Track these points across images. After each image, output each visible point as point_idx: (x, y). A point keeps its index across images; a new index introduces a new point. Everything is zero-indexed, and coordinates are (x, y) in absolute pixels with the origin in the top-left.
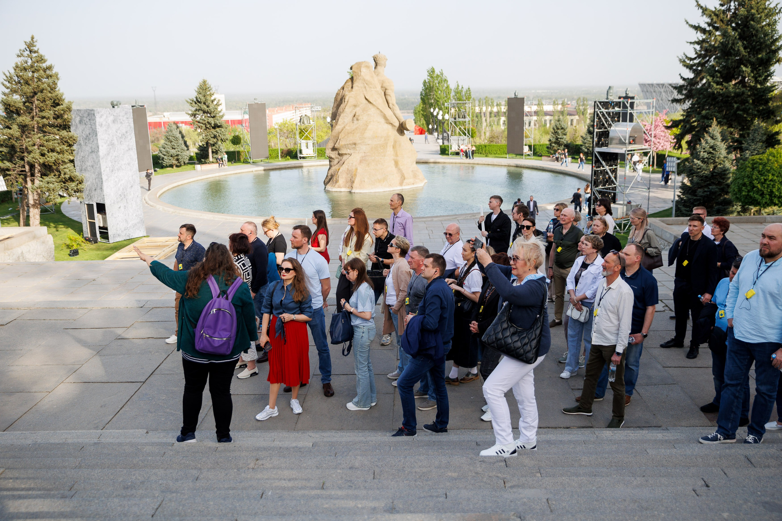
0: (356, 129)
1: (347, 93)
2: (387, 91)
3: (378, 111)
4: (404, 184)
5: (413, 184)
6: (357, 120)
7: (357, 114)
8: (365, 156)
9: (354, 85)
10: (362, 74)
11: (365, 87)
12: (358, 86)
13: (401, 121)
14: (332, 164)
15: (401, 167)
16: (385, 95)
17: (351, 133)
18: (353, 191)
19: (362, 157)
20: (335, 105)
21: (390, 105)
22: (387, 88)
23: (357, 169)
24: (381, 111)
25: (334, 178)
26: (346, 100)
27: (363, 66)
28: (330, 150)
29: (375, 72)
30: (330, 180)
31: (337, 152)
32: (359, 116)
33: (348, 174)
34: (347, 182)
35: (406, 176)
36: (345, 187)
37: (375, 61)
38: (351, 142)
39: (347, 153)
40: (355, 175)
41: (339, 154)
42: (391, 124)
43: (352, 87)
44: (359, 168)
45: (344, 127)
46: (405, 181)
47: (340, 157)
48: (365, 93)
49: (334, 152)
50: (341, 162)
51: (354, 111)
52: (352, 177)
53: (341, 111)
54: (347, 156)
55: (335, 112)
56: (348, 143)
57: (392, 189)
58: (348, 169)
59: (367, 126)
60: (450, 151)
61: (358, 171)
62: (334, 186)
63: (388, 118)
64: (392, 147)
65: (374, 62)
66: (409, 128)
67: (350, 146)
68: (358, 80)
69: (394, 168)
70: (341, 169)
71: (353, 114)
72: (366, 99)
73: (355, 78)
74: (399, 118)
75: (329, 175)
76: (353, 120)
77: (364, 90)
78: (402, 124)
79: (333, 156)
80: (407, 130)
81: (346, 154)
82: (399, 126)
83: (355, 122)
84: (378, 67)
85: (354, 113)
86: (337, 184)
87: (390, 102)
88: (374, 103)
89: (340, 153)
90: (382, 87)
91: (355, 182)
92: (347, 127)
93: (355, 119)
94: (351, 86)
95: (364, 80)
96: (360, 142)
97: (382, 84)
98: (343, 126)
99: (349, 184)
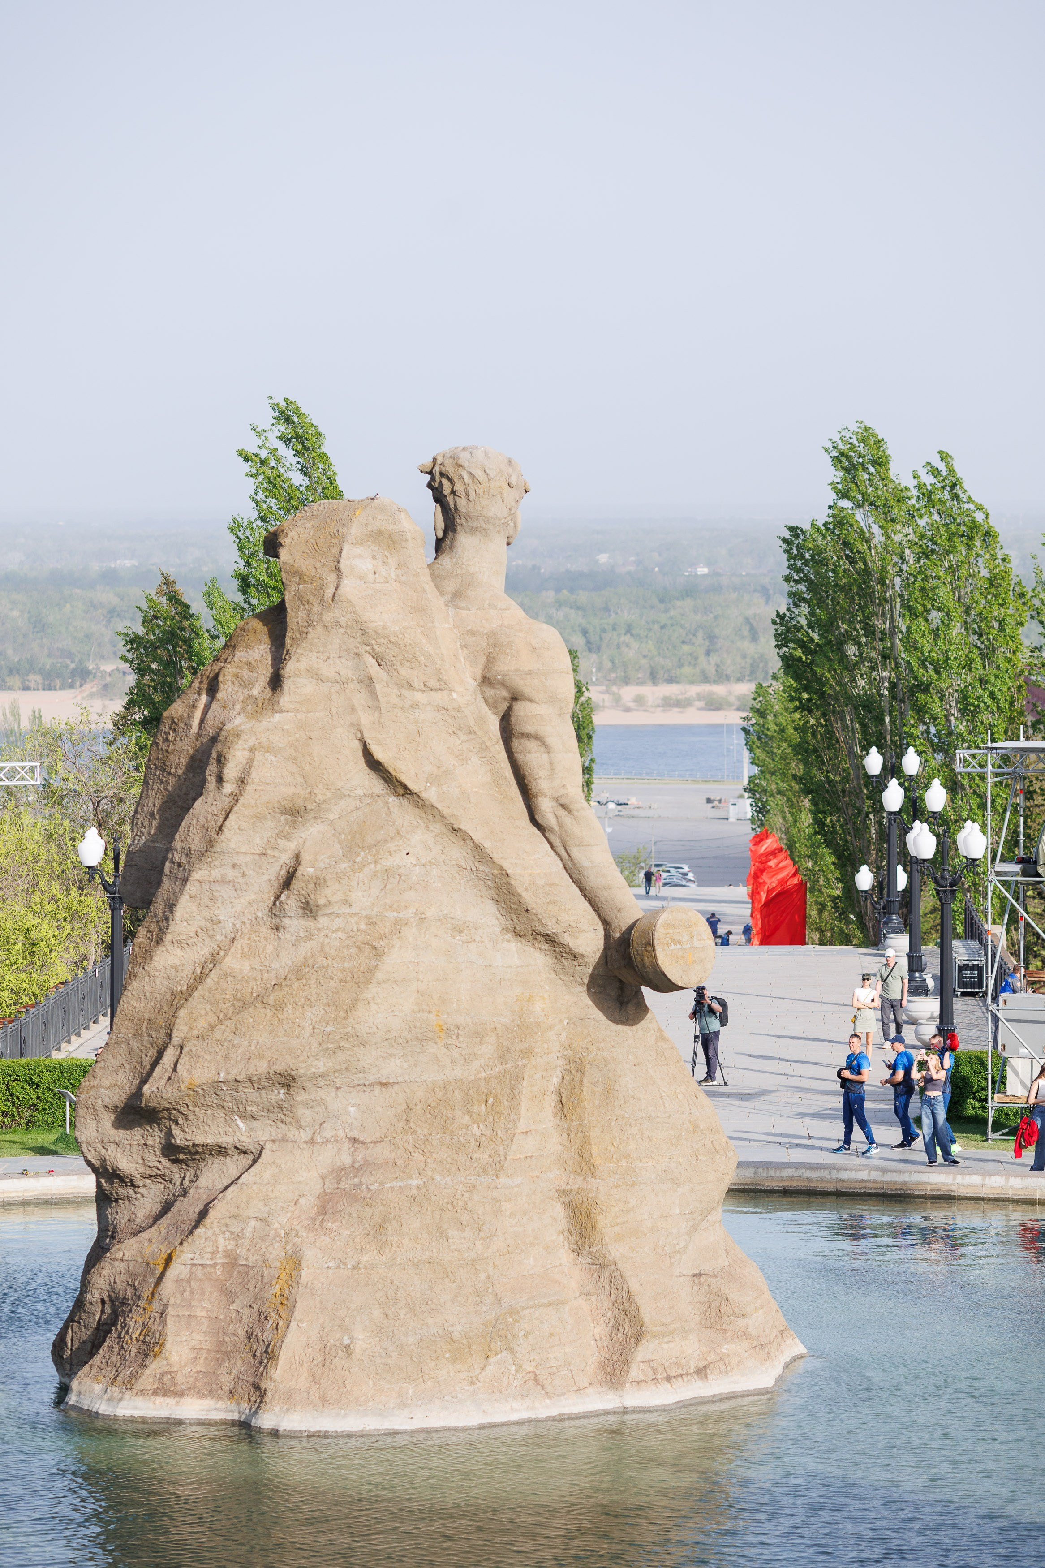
0: (298, 972)
1: (237, 721)
2: (521, 709)
3: (458, 853)
4: (635, 1372)
5: (702, 1372)
6: (308, 909)
7: (306, 870)
8: (356, 1169)
9: (290, 668)
10: (349, 587)
11: (369, 682)
12: (316, 675)
13: (622, 922)
14: (120, 1215)
15: (616, 1251)
16: (508, 732)
17: (260, 999)
18: (266, 1421)
19: (339, 1173)
20: (154, 802)
21: (546, 807)
22: (525, 685)
23: (295, 1262)
24: (478, 850)
25: (134, 1324)
26: (231, 772)
27: (355, 530)
28: (108, 1119)
29: (436, 579)
30: (102, 1332)
31: (155, 1137)
32: (318, 883)
33: (229, 1296)
34: (223, 1354)
35: (647, 1314)
36: (211, 1391)
37: (439, 498)
38: (260, 1067)
39: (226, 1140)
40: (286, 1303)
41: (171, 1150)
42: (549, 939)
43: (276, 682)
44: (310, 1255)
45: (214, 960)
46: (644, 1352)
47: (175, 1173)
48: (365, 719)
49: (137, 1135)
50: (187, 1208)
51: (291, 846)
52: (263, 1317)
53: (196, 843)
54: (232, 1166)
55: (146, 851)
56: (238, 1071)
57: (544, 1409)
58: (232, 1262)
59: (379, 954)
60: (994, 1102)
61: (306, 1275)
62: (129, 1384)
63: (529, 898)
64: (550, 1102)
65: (431, 508)
66: (673, 972)
67: (249, 1092)
68: (315, 634)
69: (565, 1256)
70: (186, 1255)
71: (274, 871)
72: (374, 764)
73: (295, 617)
74: (603, 896)
75: (94, 1296)
76: (276, 907)
77: (360, 699)
78: (626, 940)
79: (126, 1164)
80: (665, 985)
81: (220, 1151)
82: (605, 958)
83: (294, 924)
84: (463, 540)
85: (285, 858)
86: (155, 1366)
87: (542, 784)
88: (430, 795)
89: (179, 1138)
90: (486, 681)
91: (284, 1356)
92: (231, 962)
93: (290, 901)
94: (266, 671)
95: (363, 631)
96: (321, 1065)
97: (490, 661)
98: (203, 951)
99: (239, 1365)
